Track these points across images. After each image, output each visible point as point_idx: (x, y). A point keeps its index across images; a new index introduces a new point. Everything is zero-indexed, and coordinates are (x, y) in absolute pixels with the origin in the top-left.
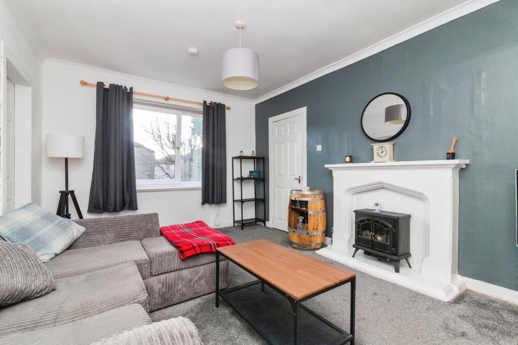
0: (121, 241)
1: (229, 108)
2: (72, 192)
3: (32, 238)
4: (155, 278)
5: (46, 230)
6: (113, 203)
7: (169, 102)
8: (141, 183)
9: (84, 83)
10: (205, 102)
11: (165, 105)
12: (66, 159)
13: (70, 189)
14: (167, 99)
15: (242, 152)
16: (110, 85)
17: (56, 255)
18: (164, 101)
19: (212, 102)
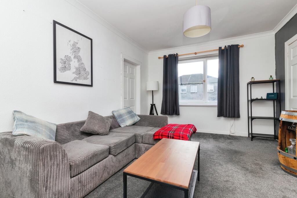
0: (150, 126)
1: (242, 46)
2: (155, 105)
3: (122, 119)
4: (143, 144)
5: (126, 116)
6: (169, 111)
7: (197, 55)
8: (181, 101)
9: (159, 58)
10: (220, 48)
11: (196, 57)
12: (153, 91)
13: (154, 103)
14: (196, 53)
15: (253, 78)
16: (168, 55)
17: (127, 126)
18: (194, 55)
19: (226, 46)
